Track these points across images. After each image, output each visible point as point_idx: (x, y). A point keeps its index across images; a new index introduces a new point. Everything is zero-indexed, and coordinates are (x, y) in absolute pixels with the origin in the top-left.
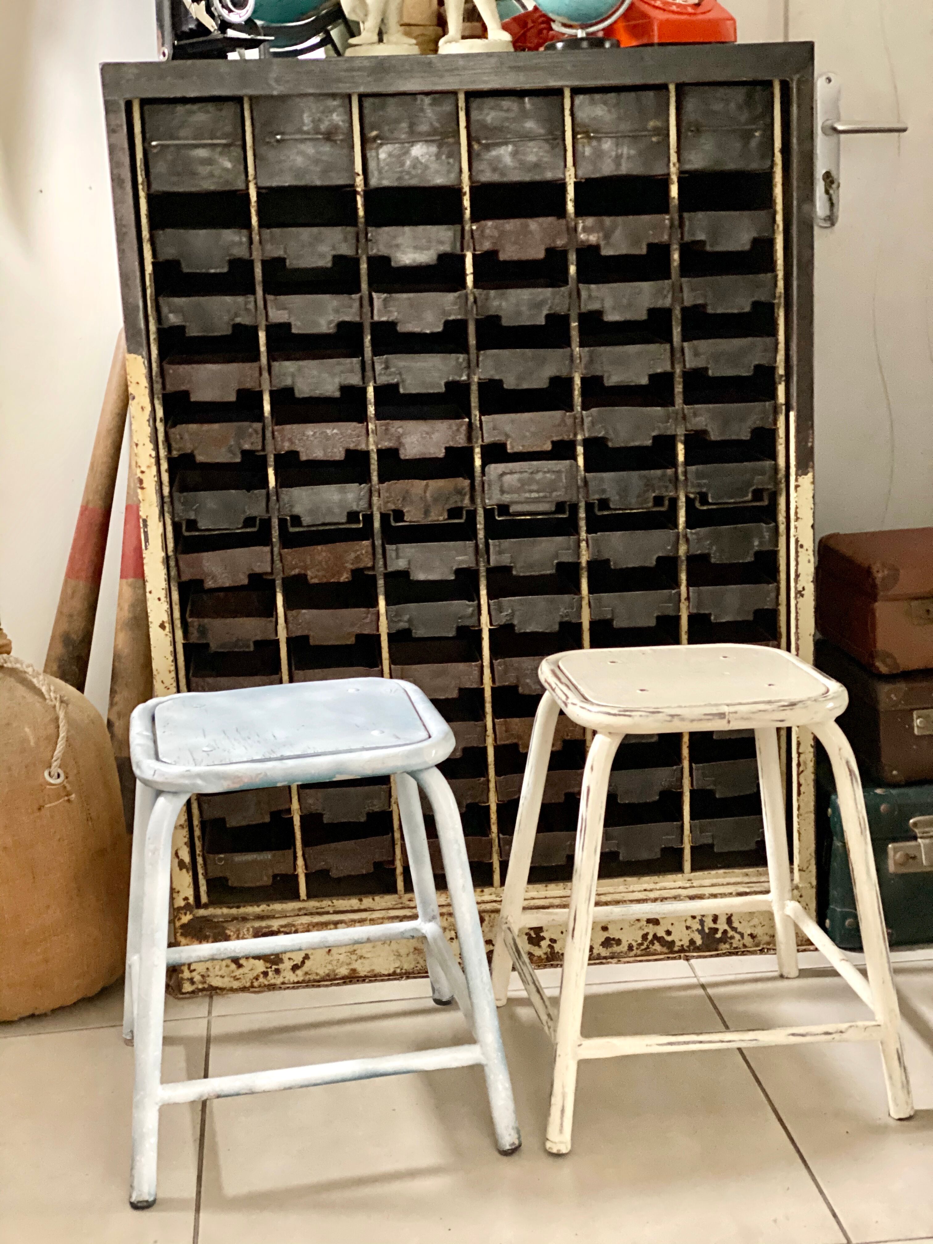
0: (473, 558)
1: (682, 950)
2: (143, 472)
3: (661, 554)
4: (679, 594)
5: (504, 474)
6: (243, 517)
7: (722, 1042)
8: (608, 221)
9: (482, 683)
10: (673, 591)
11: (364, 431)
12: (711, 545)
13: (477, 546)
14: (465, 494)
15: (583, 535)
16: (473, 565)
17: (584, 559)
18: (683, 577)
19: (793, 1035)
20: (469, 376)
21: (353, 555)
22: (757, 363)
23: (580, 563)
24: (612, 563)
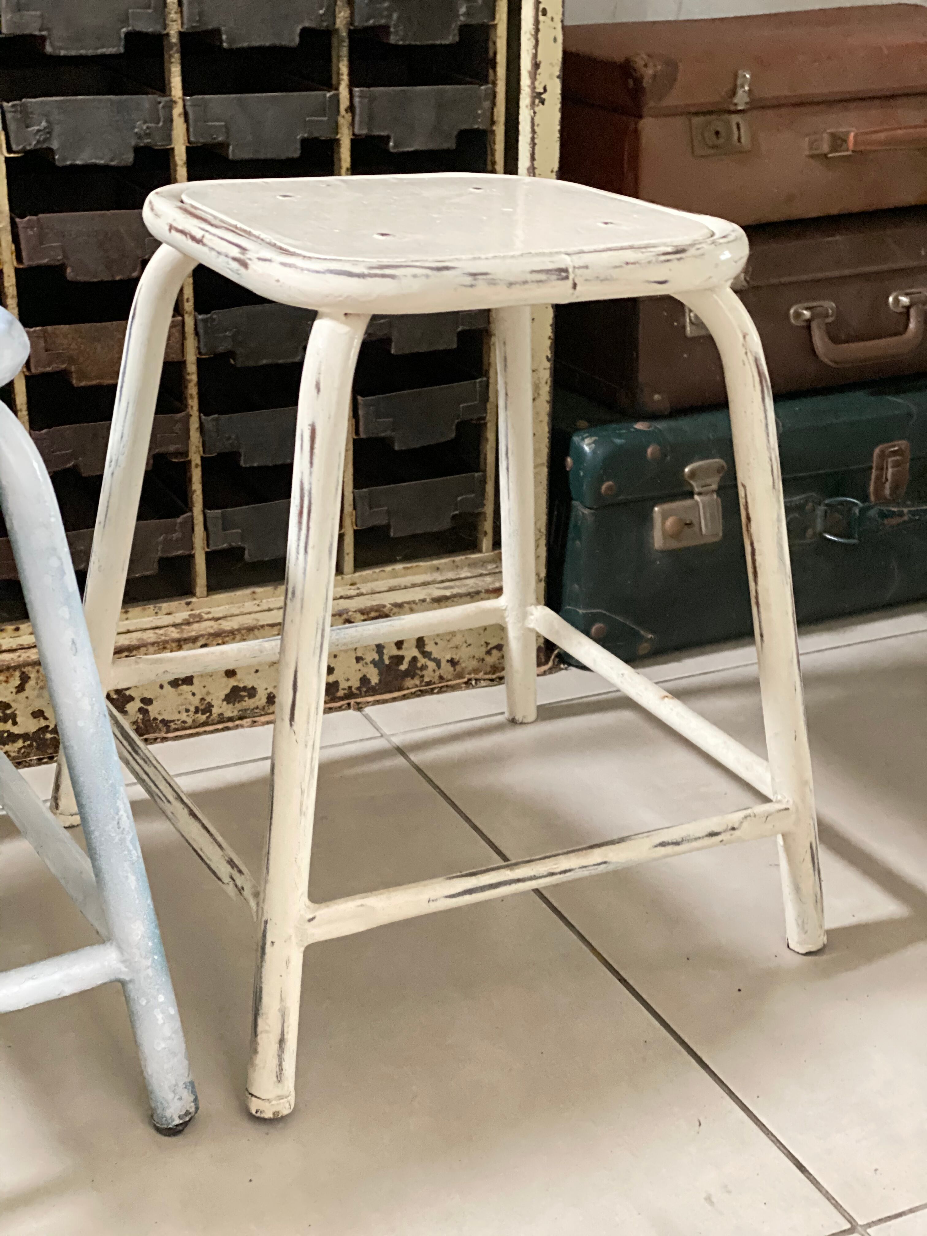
1: (350, 695)
3: (307, 24)
4: (336, 99)
7: (552, 874)
10: (328, 94)
12: (391, 9)
17: (174, 30)
18: (344, 68)
19: (663, 844)
23: (168, 35)
24: (224, 37)
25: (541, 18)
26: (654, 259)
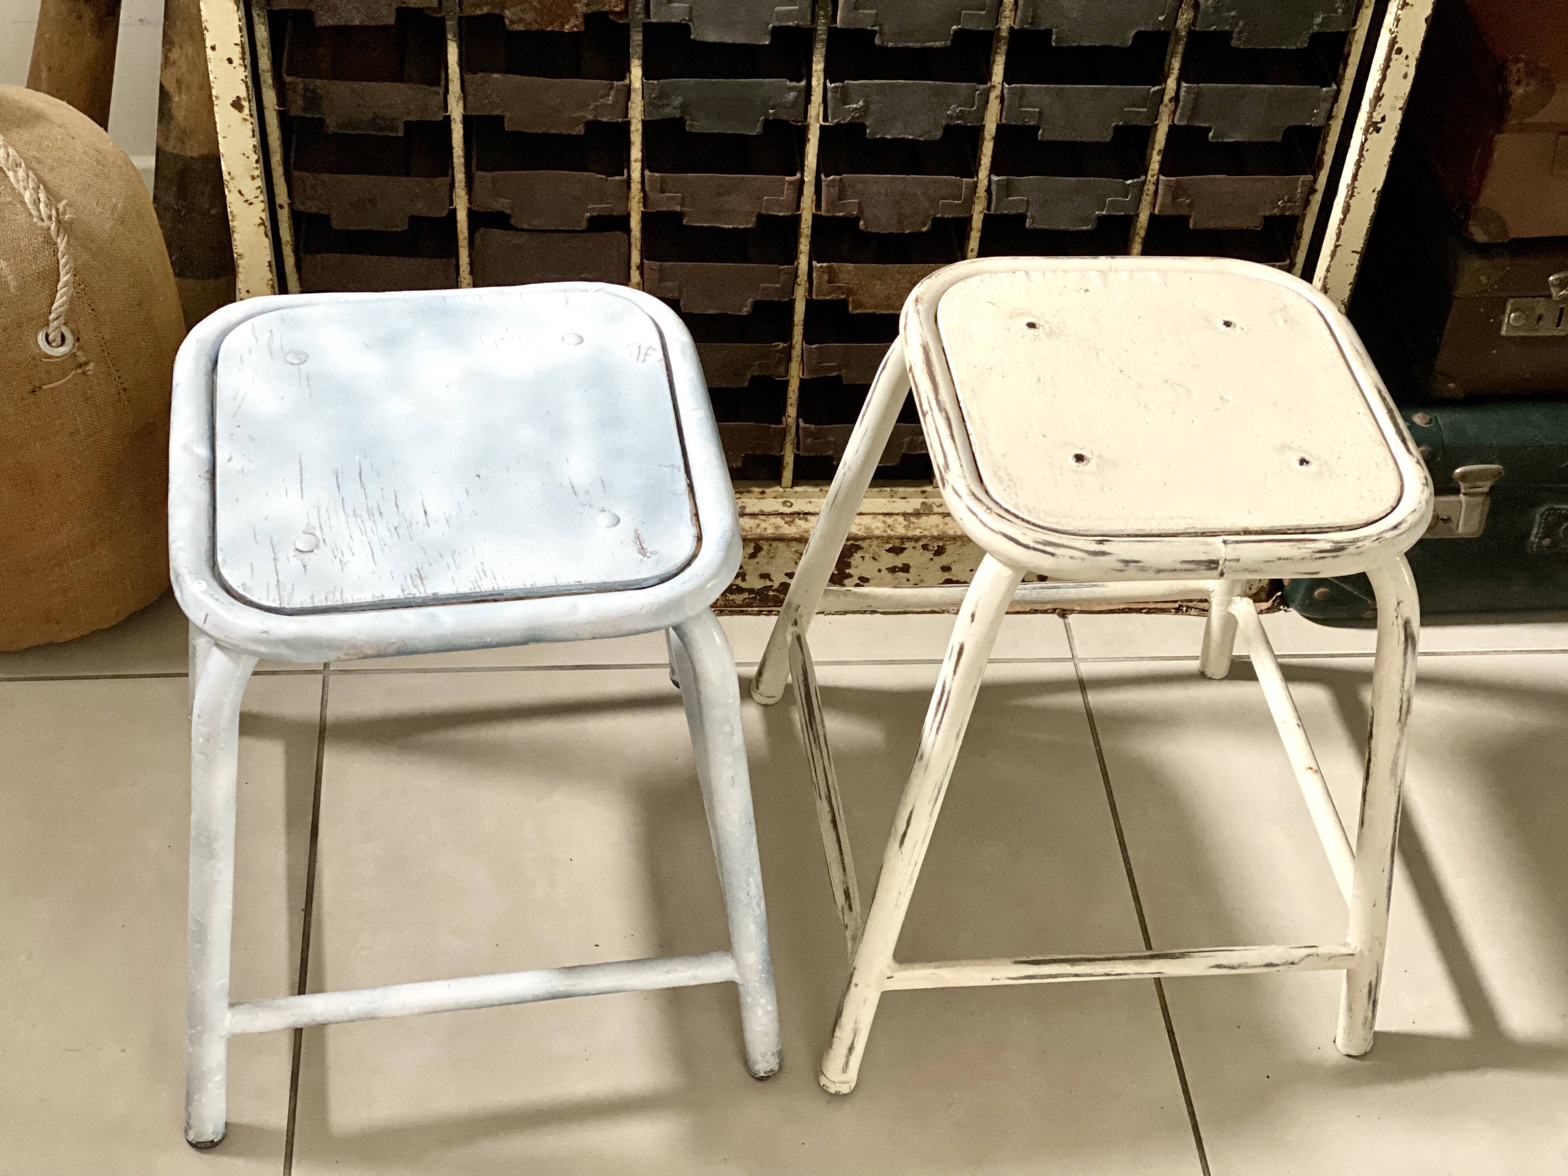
0: (807, 10)
3: (1144, 29)
4: (1162, 92)
9: (798, 207)
10: (1154, 88)
12: (1239, 18)
16: (806, 23)
17: (1005, 25)
18: (1176, 64)
23: (999, 29)
24: (1054, 37)
25: (1394, 56)
26: (1308, 556)
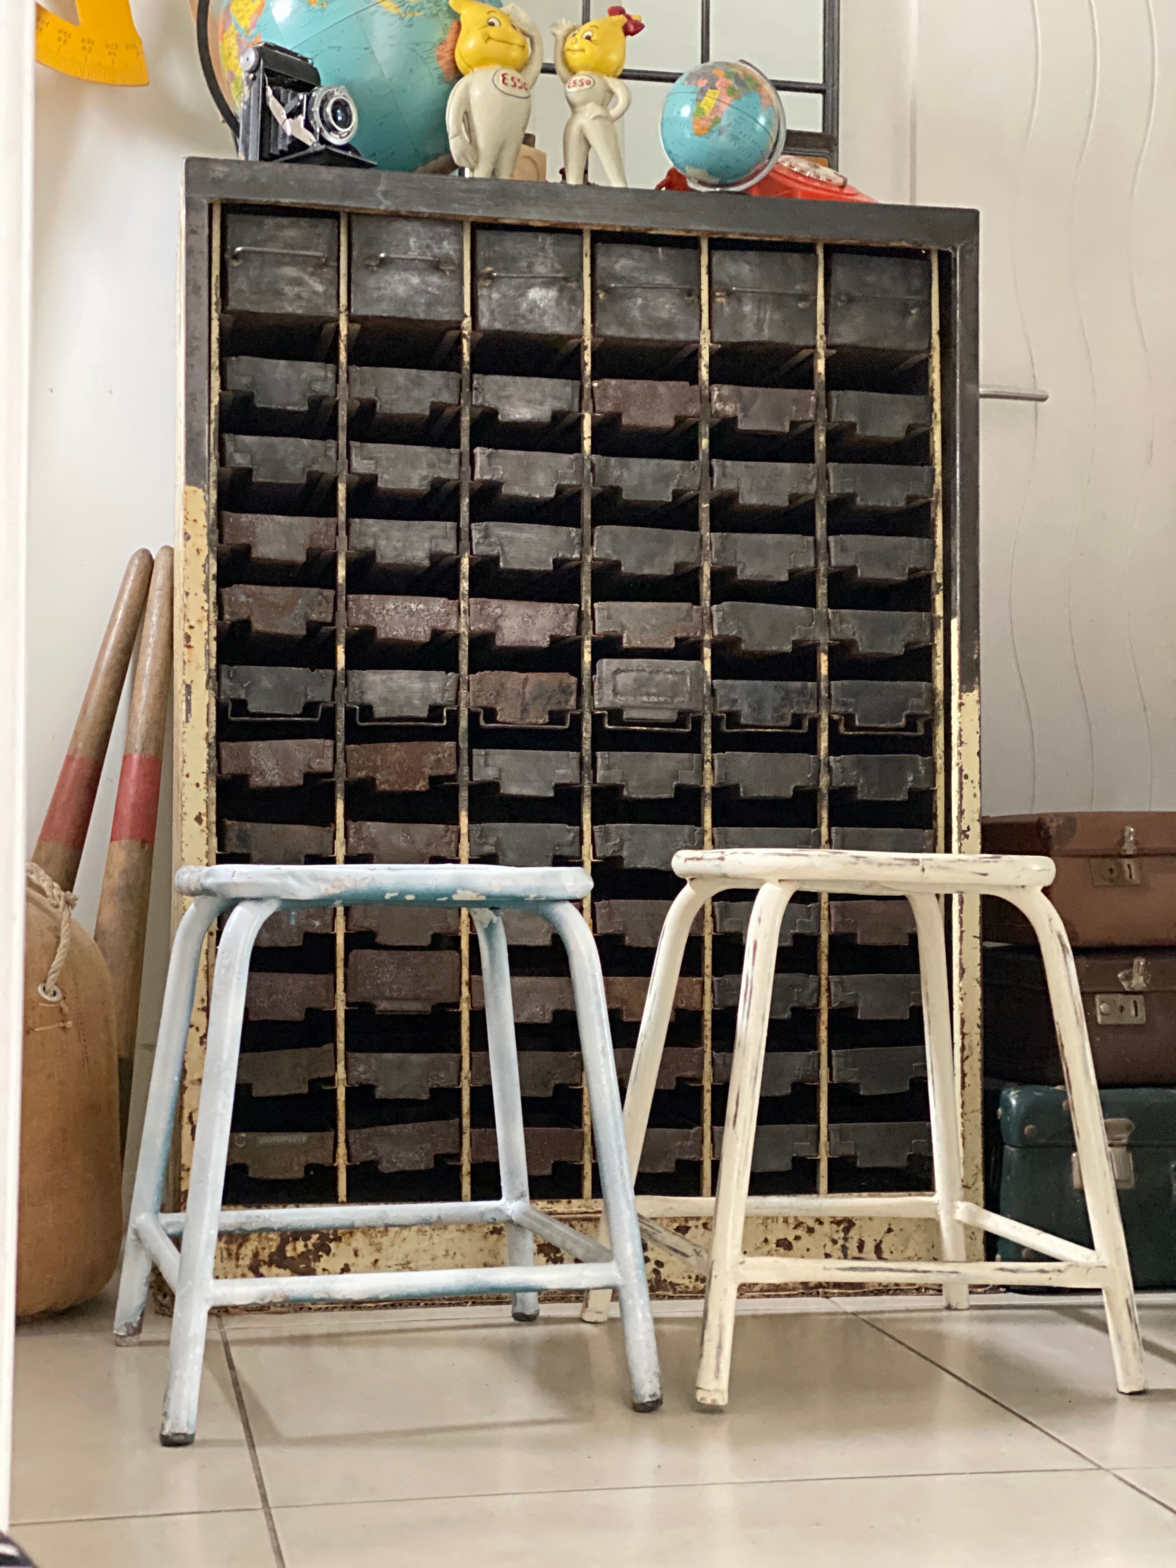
0: (577, 772)
1: (820, 1287)
2: (191, 627)
3: (799, 784)
4: (819, 835)
5: (618, 671)
6: (303, 701)
8: (746, 391)
10: (813, 830)
11: (455, 609)
12: (858, 775)
13: (581, 759)
14: (571, 694)
15: (708, 754)
16: (576, 780)
17: (708, 785)
18: (824, 814)
20: (581, 553)
21: (433, 758)
22: (912, 566)
23: (703, 788)
24: (741, 790)
25: (964, 781)
26: (978, 860)
